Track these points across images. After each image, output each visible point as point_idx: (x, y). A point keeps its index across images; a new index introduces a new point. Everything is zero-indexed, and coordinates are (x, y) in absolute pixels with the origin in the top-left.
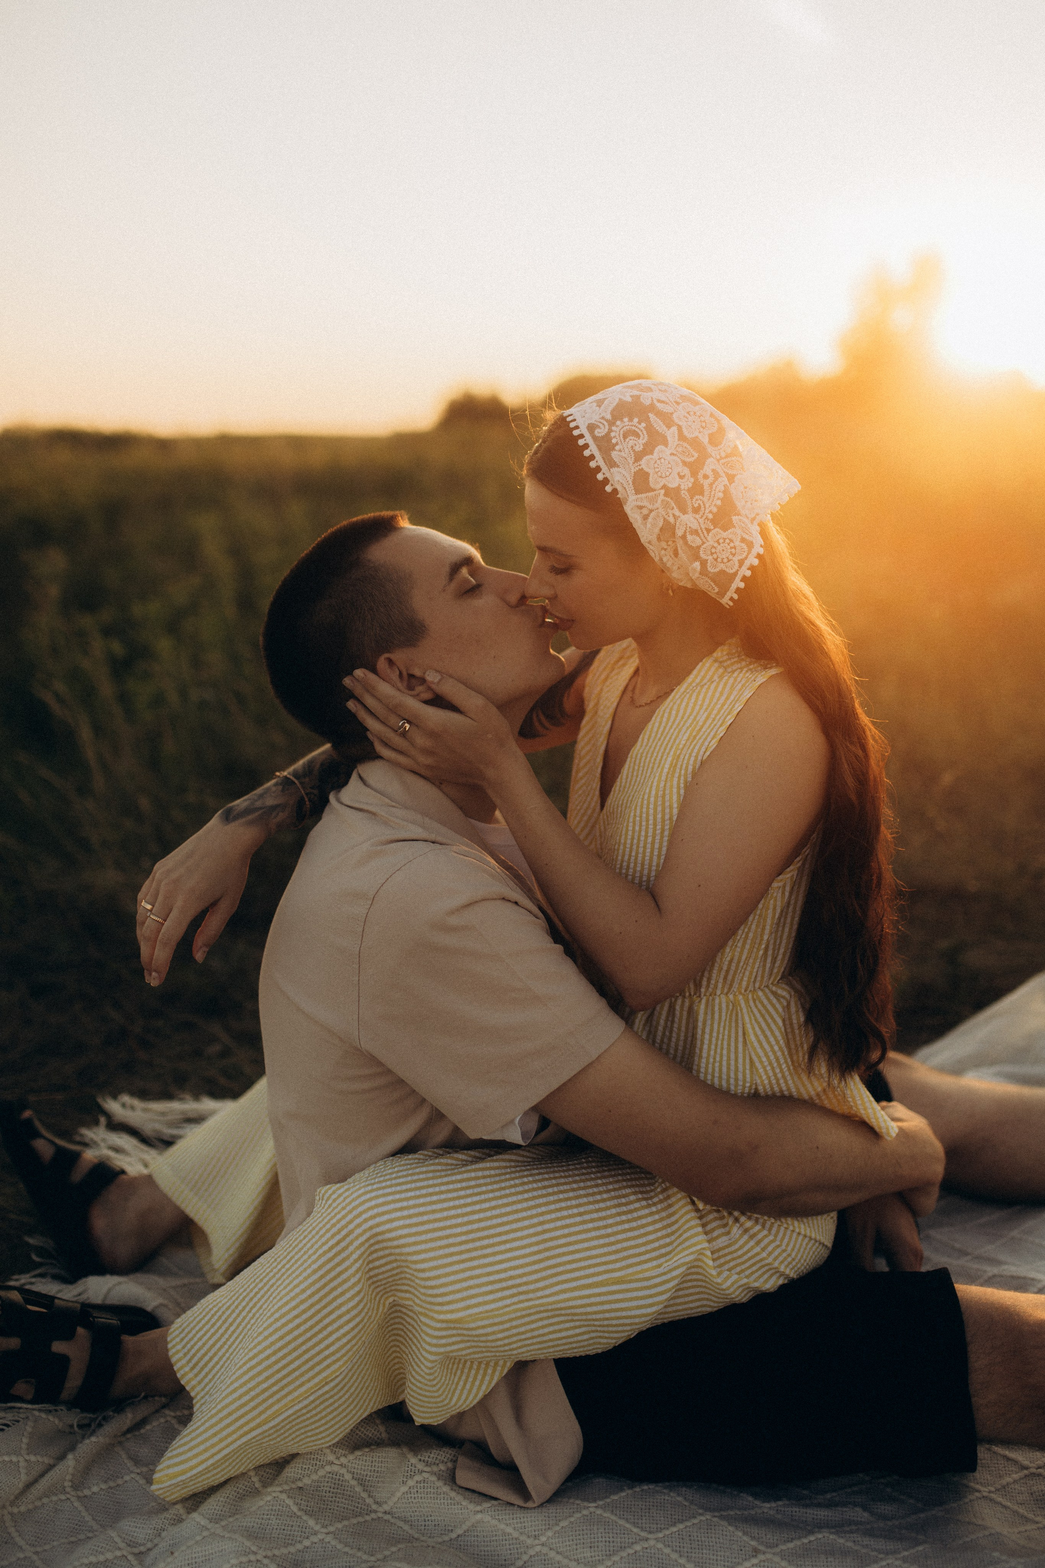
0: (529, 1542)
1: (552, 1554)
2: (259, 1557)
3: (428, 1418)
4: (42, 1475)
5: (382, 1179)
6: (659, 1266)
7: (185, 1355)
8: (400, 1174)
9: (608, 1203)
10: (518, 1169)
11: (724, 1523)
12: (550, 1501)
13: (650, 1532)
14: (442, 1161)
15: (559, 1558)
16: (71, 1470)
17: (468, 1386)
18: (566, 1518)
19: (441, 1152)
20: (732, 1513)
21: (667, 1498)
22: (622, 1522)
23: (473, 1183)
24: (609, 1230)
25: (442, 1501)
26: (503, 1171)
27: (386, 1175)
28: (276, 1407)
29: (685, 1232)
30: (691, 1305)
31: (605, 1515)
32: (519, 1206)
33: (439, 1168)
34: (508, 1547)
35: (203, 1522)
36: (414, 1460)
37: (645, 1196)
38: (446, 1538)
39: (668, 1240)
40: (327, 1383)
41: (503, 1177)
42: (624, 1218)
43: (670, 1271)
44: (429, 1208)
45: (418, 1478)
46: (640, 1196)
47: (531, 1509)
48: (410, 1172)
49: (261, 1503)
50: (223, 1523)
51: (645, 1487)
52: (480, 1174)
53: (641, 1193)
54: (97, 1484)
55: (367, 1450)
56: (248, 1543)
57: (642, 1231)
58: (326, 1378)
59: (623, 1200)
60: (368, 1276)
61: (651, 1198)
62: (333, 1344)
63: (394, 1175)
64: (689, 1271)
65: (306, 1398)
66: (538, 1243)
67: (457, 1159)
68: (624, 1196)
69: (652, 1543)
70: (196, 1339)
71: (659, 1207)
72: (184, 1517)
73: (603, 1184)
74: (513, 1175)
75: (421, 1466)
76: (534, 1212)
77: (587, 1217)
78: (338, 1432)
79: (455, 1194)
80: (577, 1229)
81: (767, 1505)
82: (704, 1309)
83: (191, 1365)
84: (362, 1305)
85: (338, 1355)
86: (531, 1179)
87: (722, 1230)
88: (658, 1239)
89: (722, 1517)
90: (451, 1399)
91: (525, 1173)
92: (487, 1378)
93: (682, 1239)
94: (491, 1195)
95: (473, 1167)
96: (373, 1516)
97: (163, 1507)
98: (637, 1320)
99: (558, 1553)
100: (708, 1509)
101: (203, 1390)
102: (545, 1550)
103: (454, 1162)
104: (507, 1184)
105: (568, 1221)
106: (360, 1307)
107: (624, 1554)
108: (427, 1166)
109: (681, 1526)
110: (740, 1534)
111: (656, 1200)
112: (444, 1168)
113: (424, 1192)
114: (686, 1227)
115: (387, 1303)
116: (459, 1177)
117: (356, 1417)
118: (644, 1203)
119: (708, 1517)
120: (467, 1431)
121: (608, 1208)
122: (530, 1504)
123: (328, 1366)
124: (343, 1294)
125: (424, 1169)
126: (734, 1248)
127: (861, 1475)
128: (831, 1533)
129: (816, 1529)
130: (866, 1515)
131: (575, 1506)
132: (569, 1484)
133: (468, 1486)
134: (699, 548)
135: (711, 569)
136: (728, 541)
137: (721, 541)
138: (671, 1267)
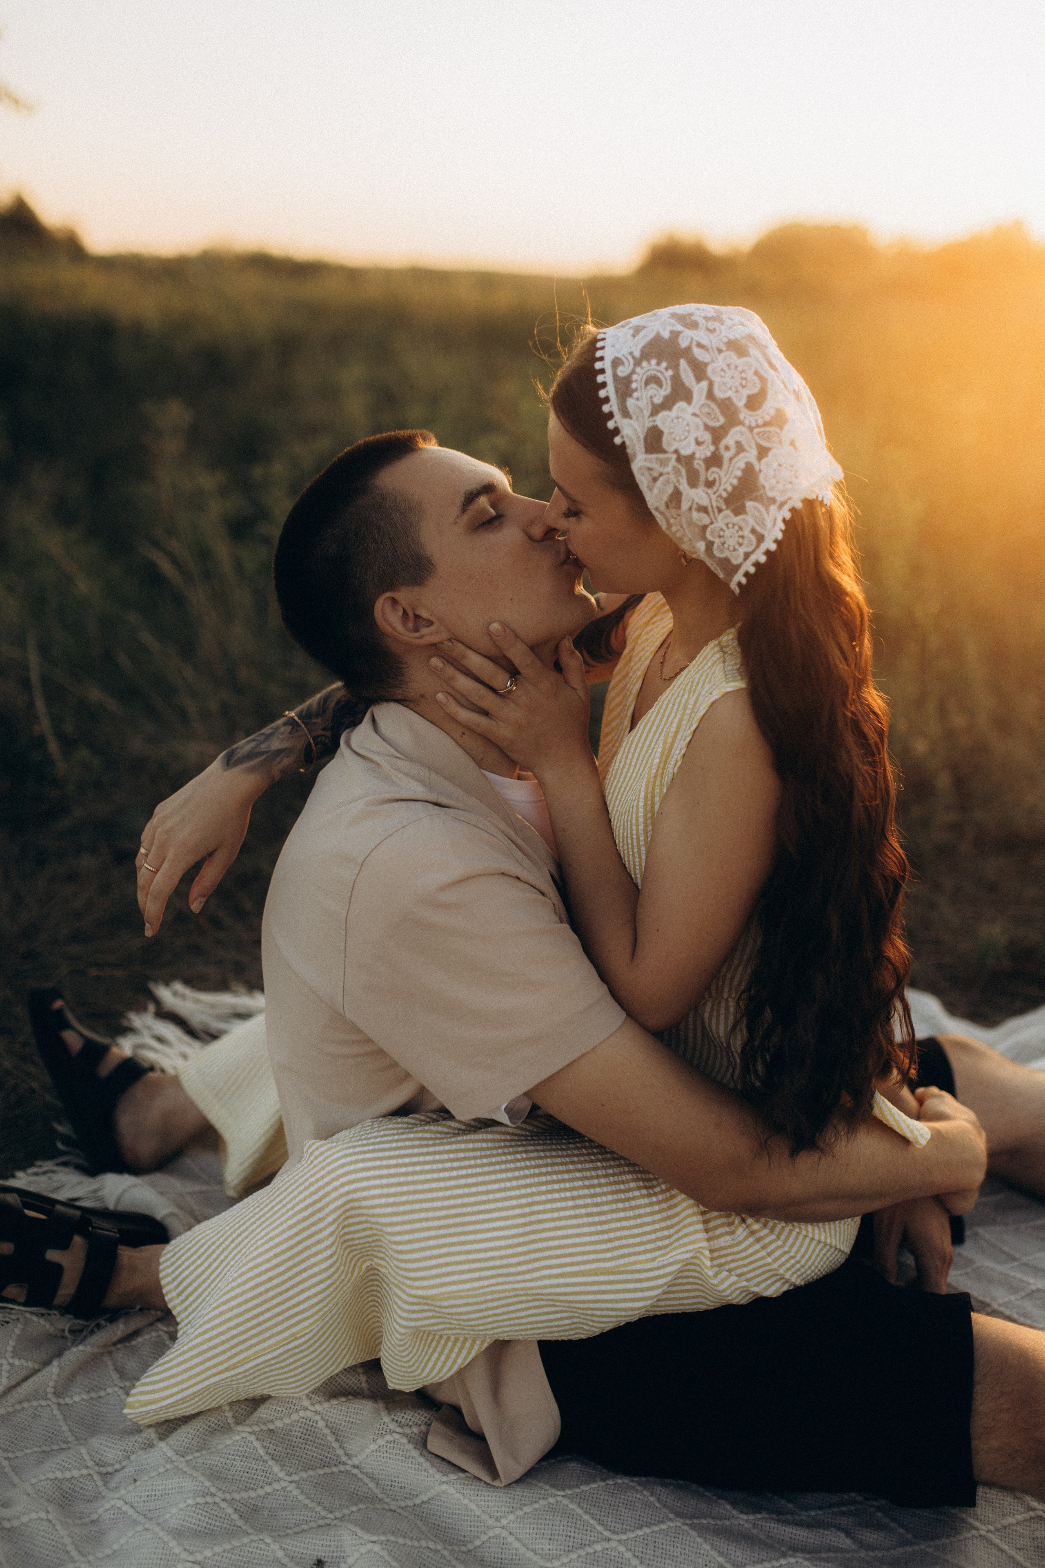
0: (491, 1522)
1: (511, 1539)
2: (217, 1500)
3: (400, 1385)
4: (26, 1379)
5: (365, 1142)
6: (654, 1259)
7: (174, 1280)
8: (385, 1139)
9: (605, 1189)
10: (513, 1143)
11: (694, 1533)
12: (518, 1481)
13: (614, 1532)
14: (432, 1128)
15: (517, 1544)
16: (54, 1377)
17: (443, 1358)
18: (531, 1503)
20: (705, 1522)
21: (638, 1496)
22: (586, 1517)
23: (462, 1155)
24: (603, 1218)
25: (410, 1465)
26: (497, 1144)
27: (371, 1138)
28: (245, 1355)
29: (685, 1227)
30: (685, 1302)
31: (571, 1506)
32: (508, 1184)
33: (428, 1135)
34: (469, 1523)
35: (170, 1453)
36: (386, 1419)
37: (647, 1184)
38: (410, 1503)
39: (666, 1233)
40: (296, 1339)
41: (495, 1152)
42: (621, 1205)
43: (664, 1266)
44: (410, 1178)
45: (388, 1437)
46: (641, 1184)
47: (497, 1488)
48: (396, 1137)
49: (229, 1442)
50: (188, 1458)
51: (619, 1481)
52: (471, 1146)
53: (643, 1180)
54: (80, 1393)
55: (343, 1399)
56: (208, 1484)
57: (639, 1221)
58: (294, 1334)
59: (622, 1187)
60: (343, 1239)
61: (652, 1187)
63: (378, 1140)
64: (685, 1268)
65: (275, 1350)
66: (525, 1225)
67: (449, 1127)
68: (623, 1182)
69: (614, 1544)
70: (183, 1267)
71: (660, 1197)
72: (155, 1443)
74: (506, 1150)
75: (393, 1426)
76: (523, 1191)
77: (580, 1202)
78: (308, 1385)
79: (440, 1166)
80: (567, 1213)
81: (745, 1517)
82: (700, 1306)
83: (178, 1291)
84: (336, 1266)
85: (309, 1313)
86: (524, 1156)
87: (727, 1229)
88: (655, 1231)
89: (692, 1526)
90: (423, 1370)
91: (520, 1149)
92: (464, 1352)
93: (680, 1234)
94: (479, 1170)
95: (465, 1138)
96: (342, 1468)
97: (137, 1429)
98: (623, 1313)
99: (517, 1539)
100: (679, 1515)
101: (187, 1317)
102: (504, 1533)
103: (445, 1130)
104: (499, 1159)
105: (559, 1205)
106: (333, 1270)
107: (582, 1552)
108: (416, 1132)
109: (647, 1530)
110: (708, 1548)
111: (657, 1189)
112: (433, 1136)
113: (407, 1160)
114: (686, 1222)
115: (363, 1267)
116: (447, 1148)
117: (328, 1372)
118: (644, 1192)
119: (678, 1524)
121: (604, 1194)
122: (497, 1483)
123: (298, 1323)
125: (412, 1136)
126: (736, 1249)
127: (853, 1494)
128: (804, 1559)
129: (790, 1552)
130: (848, 1541)
131: (543, 1492)
132: (544, 1463)
133: (439, 1454)
134: (705, 527)
135: (717, 553)
136: (736, 528)
137: (730, 525)
138: (665, 1262)
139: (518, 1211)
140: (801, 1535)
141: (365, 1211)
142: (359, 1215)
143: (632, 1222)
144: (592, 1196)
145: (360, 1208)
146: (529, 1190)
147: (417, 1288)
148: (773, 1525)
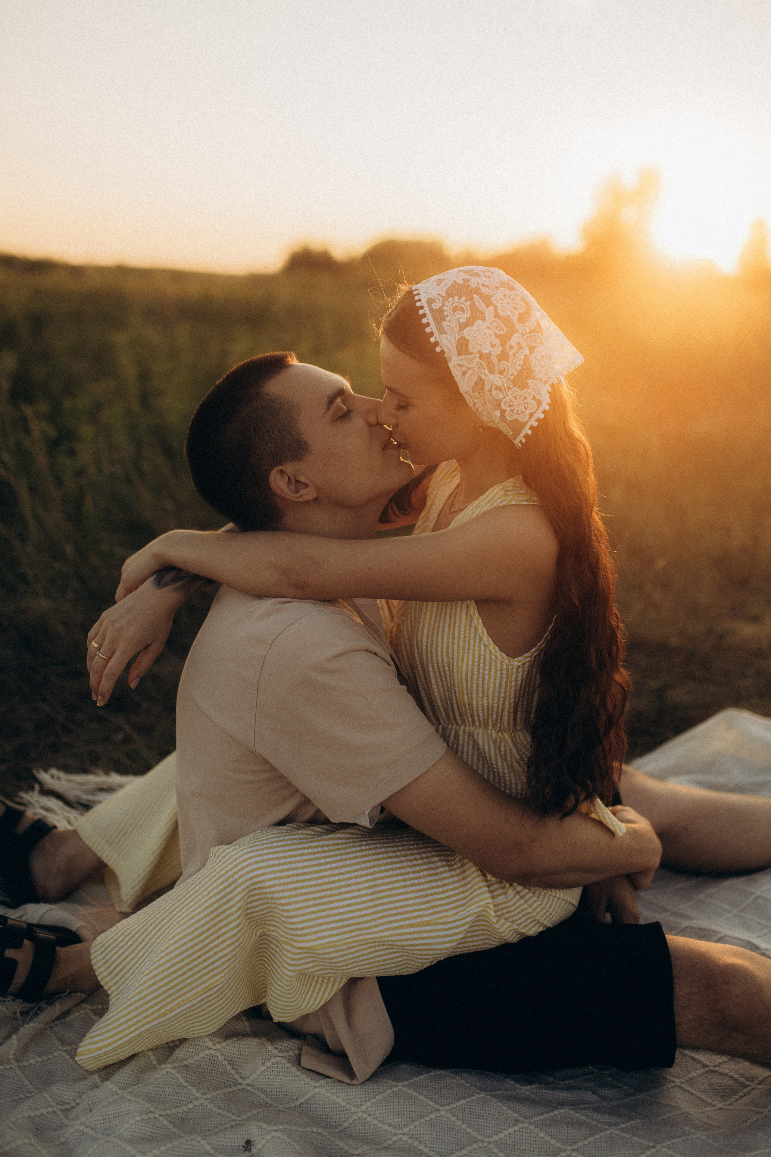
0: (353, 1109)
1: (370, 1119)
2: (156, 1116)
3: (284, 1017)
5: (260, 843)
6: (456, 914)
9: (422, 867)
11: (494, 1100)
12: (368, 1080)
13: (441, 1105)
15: (375, 1122)
16: (14, 1047)
17: (314, 995)
18: (381, 1093)
19: (303, 826)
20: (500, 1093)
21: (453, 1080)
22: (421, 1097)
23: (326, 849)
24: (422, 887)
25: (291, 1078)
28: (173, 1004)
29: (475, 890)
30: (476, 943)
31: (410, 1092)
33: (302, 836)
34: (338, 1112)
35: (115, 1088)
36: (270, 1048)
37: (448, 863)
38: (292, 1105)
39: (463, 896)
40: (211, 989)
42: (432, 878)
43: (464, 918)
45: (273, 1060)
46: (444, 863)
47: (356, 1085)
49: (157, 1076)
50: (129, 1090)
51: (438, 1073)
53: (445, 861)
54: (34, 1058)
55: (235, 1039)
56: (147, 1106)
57: (445, 888)
58: (211, 985)
59: (432, 865)
60: (246, 913)
61: (451, 866)
62: (217, 961)
64: (477, 919)
65: (194, 999)
67: (315, 831)
68: (433, 863)
69: (443, 1113)
70: (112, 953)
71: (458, 871)
72: (99, 1084)
73: (419, 853)
75: (275, 1052)
77: (406, 877)
78: (215, 1025)
80: (399, 885)
81: (525, 1088)
82: (485, 946)
83: (109, 971)
84: (240, 934)
85: (220, 969)
87: (502, 891)
88: (456, 895)
89: (492, 1096)
90: (302, 1004)
92: (328, 990)
93: (472, 895)
94: (339, 858)
95: (326, 837)
96: (239, 1087)
97: (86, 1074)
98: (438, 952)
99: (374, 1118)
100: (483, 1090)
101: (117, 990)
102: (365, 1116)
103: (312, 833)
107: (423, 1121)
108: (293, 835)
109: (464, 1101)
110: (506, 1108)
111: (455, 867)
112: (305, 837)
113: (290, 853)
114: (476, 887)
115: (258, 933)
118: (447, 868)
119: (483, 1096)
120: (310, 1027)
121: (421, 871)
122: (355, 1082)
123: (212, 977)
124: (226, 925)
125: (291, 837)
126: (509, 904)
127: (591, 1068)
128: (570, 1109)
129: (560, 1106)
130: (595, 1097)
131: (388, 1085)
132: (382, 1068)
133: (310, 1068)
134: (500, 400)
135: (508, 418)
136: (522, 398)
137: (518, 397)
138: (464, 915)
139: (367, 885)
140: (563, 1095)
141: (264, 890)
142: (259, 894)
143: (440, 889)
144: (414, 872)
145: (260, 888)
146: (373, 870)
147: (302, 942)
148: (544, 1091)
